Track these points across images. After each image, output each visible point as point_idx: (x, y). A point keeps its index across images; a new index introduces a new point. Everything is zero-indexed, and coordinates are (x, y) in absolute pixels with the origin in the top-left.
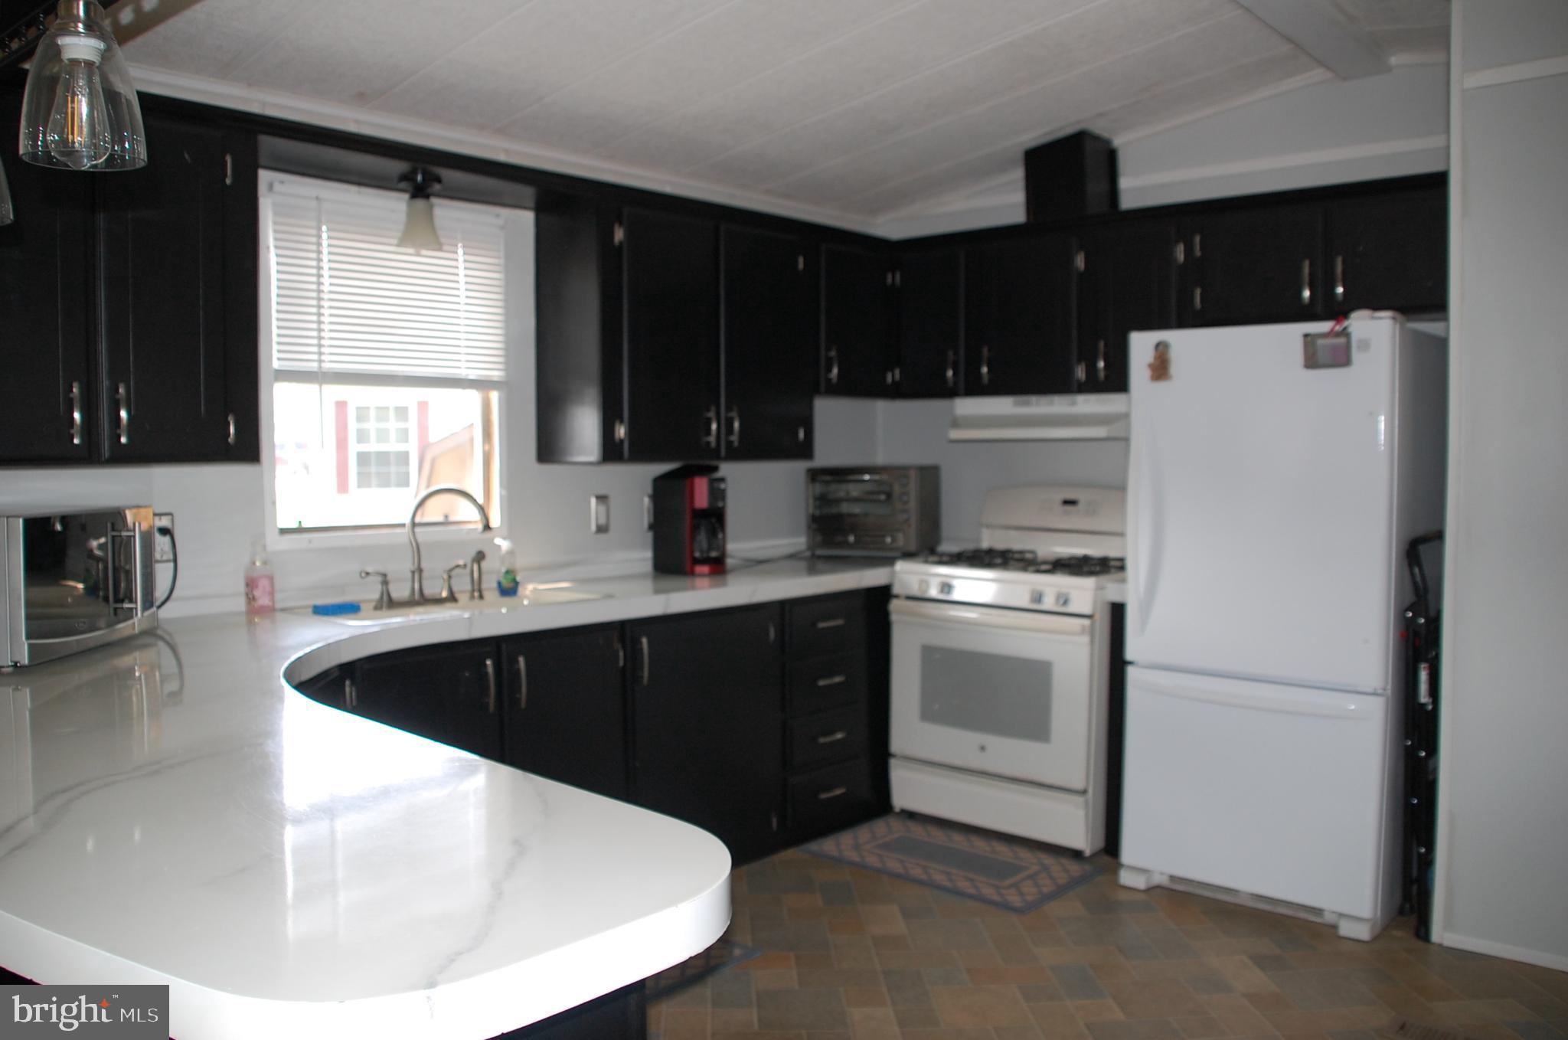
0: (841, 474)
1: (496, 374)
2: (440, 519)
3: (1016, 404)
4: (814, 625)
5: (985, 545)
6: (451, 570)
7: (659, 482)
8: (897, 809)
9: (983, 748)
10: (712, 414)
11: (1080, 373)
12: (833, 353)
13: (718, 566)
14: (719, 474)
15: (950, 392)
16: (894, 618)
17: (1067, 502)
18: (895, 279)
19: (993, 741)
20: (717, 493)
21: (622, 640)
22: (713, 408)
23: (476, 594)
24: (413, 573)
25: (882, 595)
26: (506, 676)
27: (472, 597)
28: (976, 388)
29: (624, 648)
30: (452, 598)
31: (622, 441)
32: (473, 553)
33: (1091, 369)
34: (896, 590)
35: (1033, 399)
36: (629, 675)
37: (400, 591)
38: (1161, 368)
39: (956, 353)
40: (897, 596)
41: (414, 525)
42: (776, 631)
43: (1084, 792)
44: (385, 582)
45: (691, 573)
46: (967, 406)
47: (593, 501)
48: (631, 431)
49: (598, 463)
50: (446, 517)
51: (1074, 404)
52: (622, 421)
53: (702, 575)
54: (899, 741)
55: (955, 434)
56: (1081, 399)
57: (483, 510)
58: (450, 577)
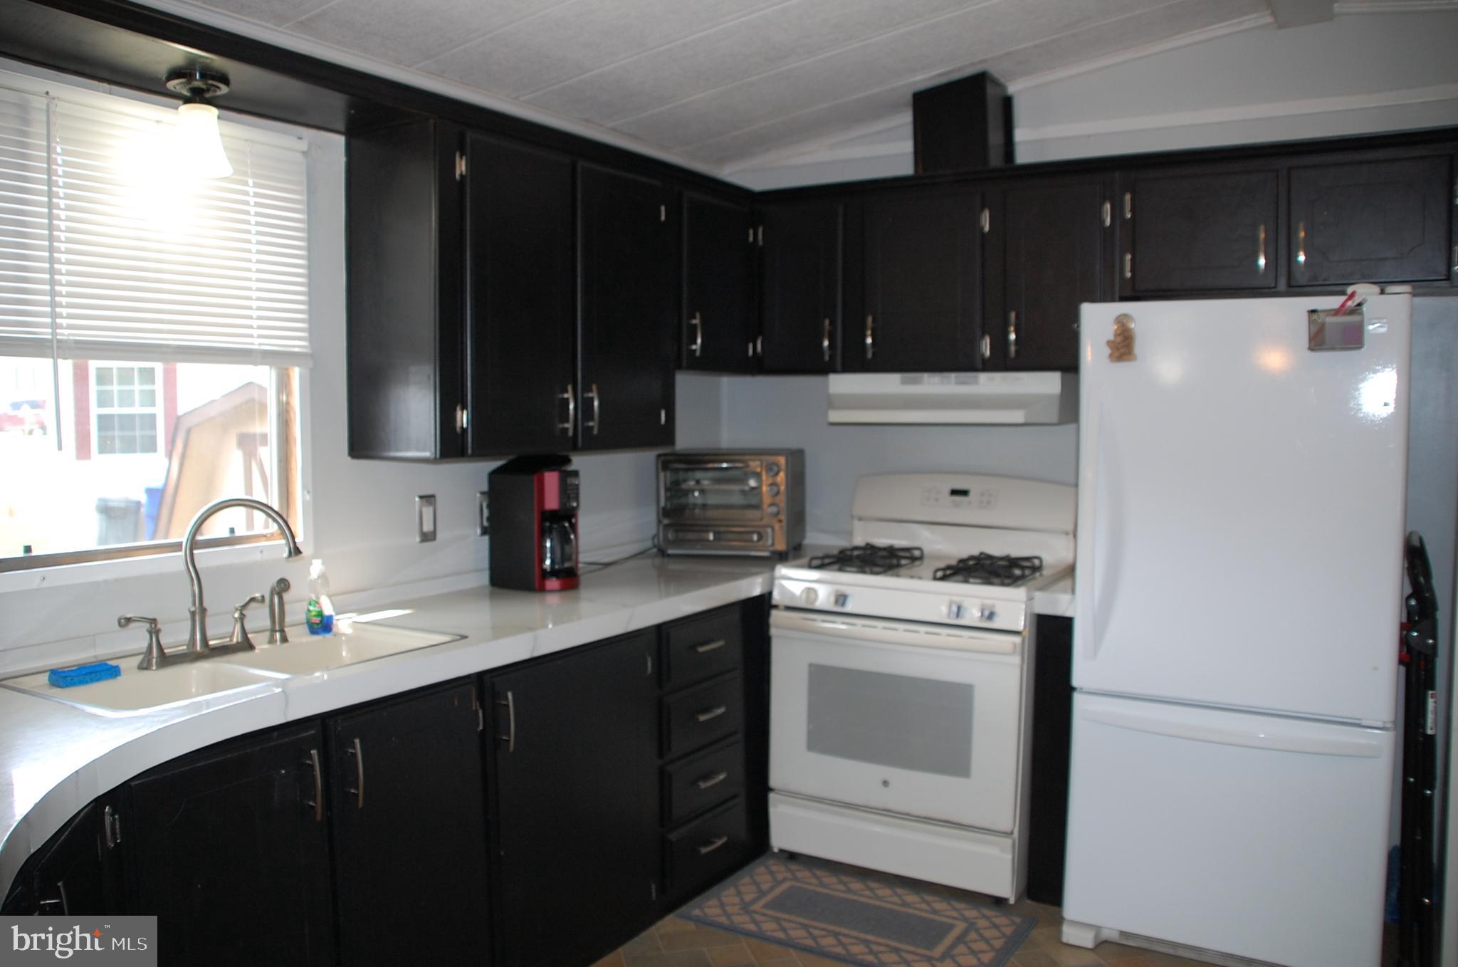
0: (696, 460)
1: (299, 345)
2: (226, 534)
3: (904, 382)
4: (693, 648)
5: (859, 540)
6: (245, 606)
7: (493, 475)
8: (776, 850)
9: (885, 783)
10: (568, 395)
11: (986, 348)
12: (696, 321)
13: (569, 578)
14: (571, 468)
15: (823, 368)
16: (773, 631)
17: (955, 492)
18: (756, 236)
19: (897, 775)
20: (569, 491)
21: (481, 698)
22: (570, 388)
23: (278, 635)
24: (193, 614)
25: (759, 608)
26: (337, 769)
27: (272, 641)
28: (856, 362)
29: (482, 706)
30: (247, 645)
31: (464, 430)
32: (273, 581)
33: (1000, 344)
34: (777, 597)
35: (926, 376)
36: (490, 740)
37: (176, 637)
38: (1123, 346)
39: (832, 323)
40: (776, 607)
41: (194, 544)
42: (653, 664)
43: (1012, 833)
44: (154, 631)
45: (542, 589)
46: (843, 384)
47: (417, 499)
48: (474, 419)
49: (434, 461)
50: (232, 530)
51: (976, 382)
52: (464, 407)
53: (552, 591)
54: (779, 774)
55: (835, 416)
56: (983, 377)
57: (282, 519)
58: (242, 617)
